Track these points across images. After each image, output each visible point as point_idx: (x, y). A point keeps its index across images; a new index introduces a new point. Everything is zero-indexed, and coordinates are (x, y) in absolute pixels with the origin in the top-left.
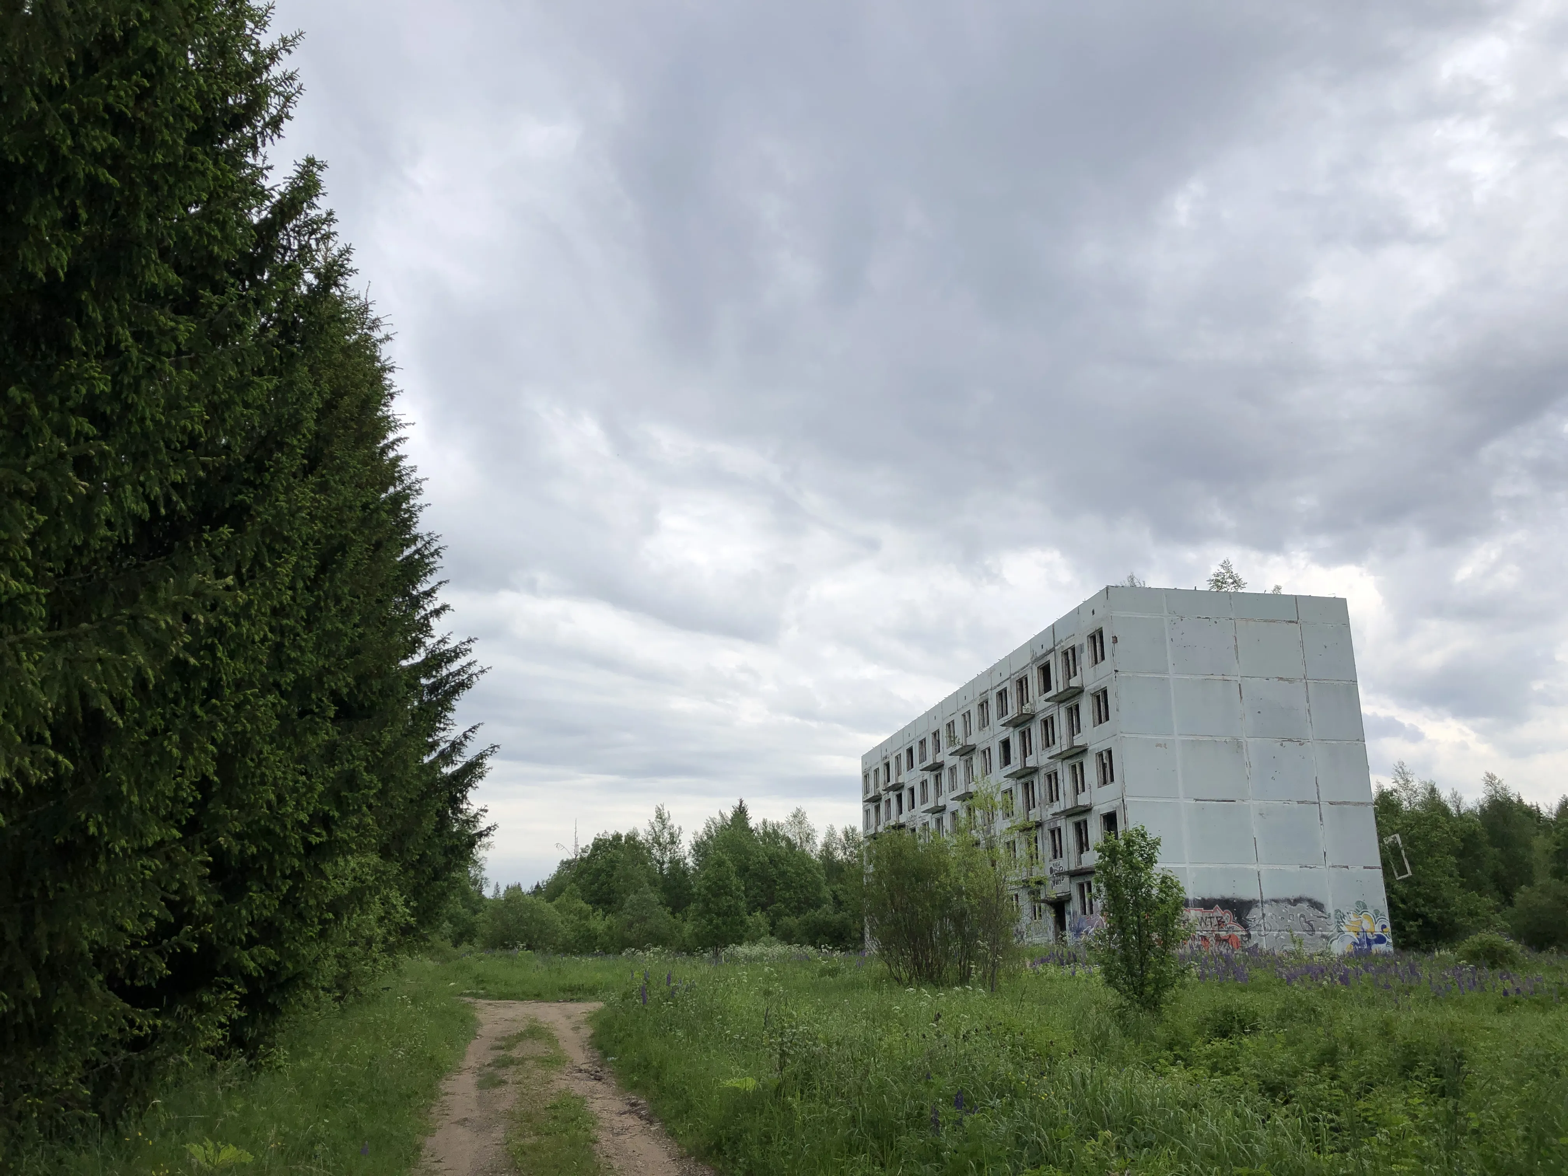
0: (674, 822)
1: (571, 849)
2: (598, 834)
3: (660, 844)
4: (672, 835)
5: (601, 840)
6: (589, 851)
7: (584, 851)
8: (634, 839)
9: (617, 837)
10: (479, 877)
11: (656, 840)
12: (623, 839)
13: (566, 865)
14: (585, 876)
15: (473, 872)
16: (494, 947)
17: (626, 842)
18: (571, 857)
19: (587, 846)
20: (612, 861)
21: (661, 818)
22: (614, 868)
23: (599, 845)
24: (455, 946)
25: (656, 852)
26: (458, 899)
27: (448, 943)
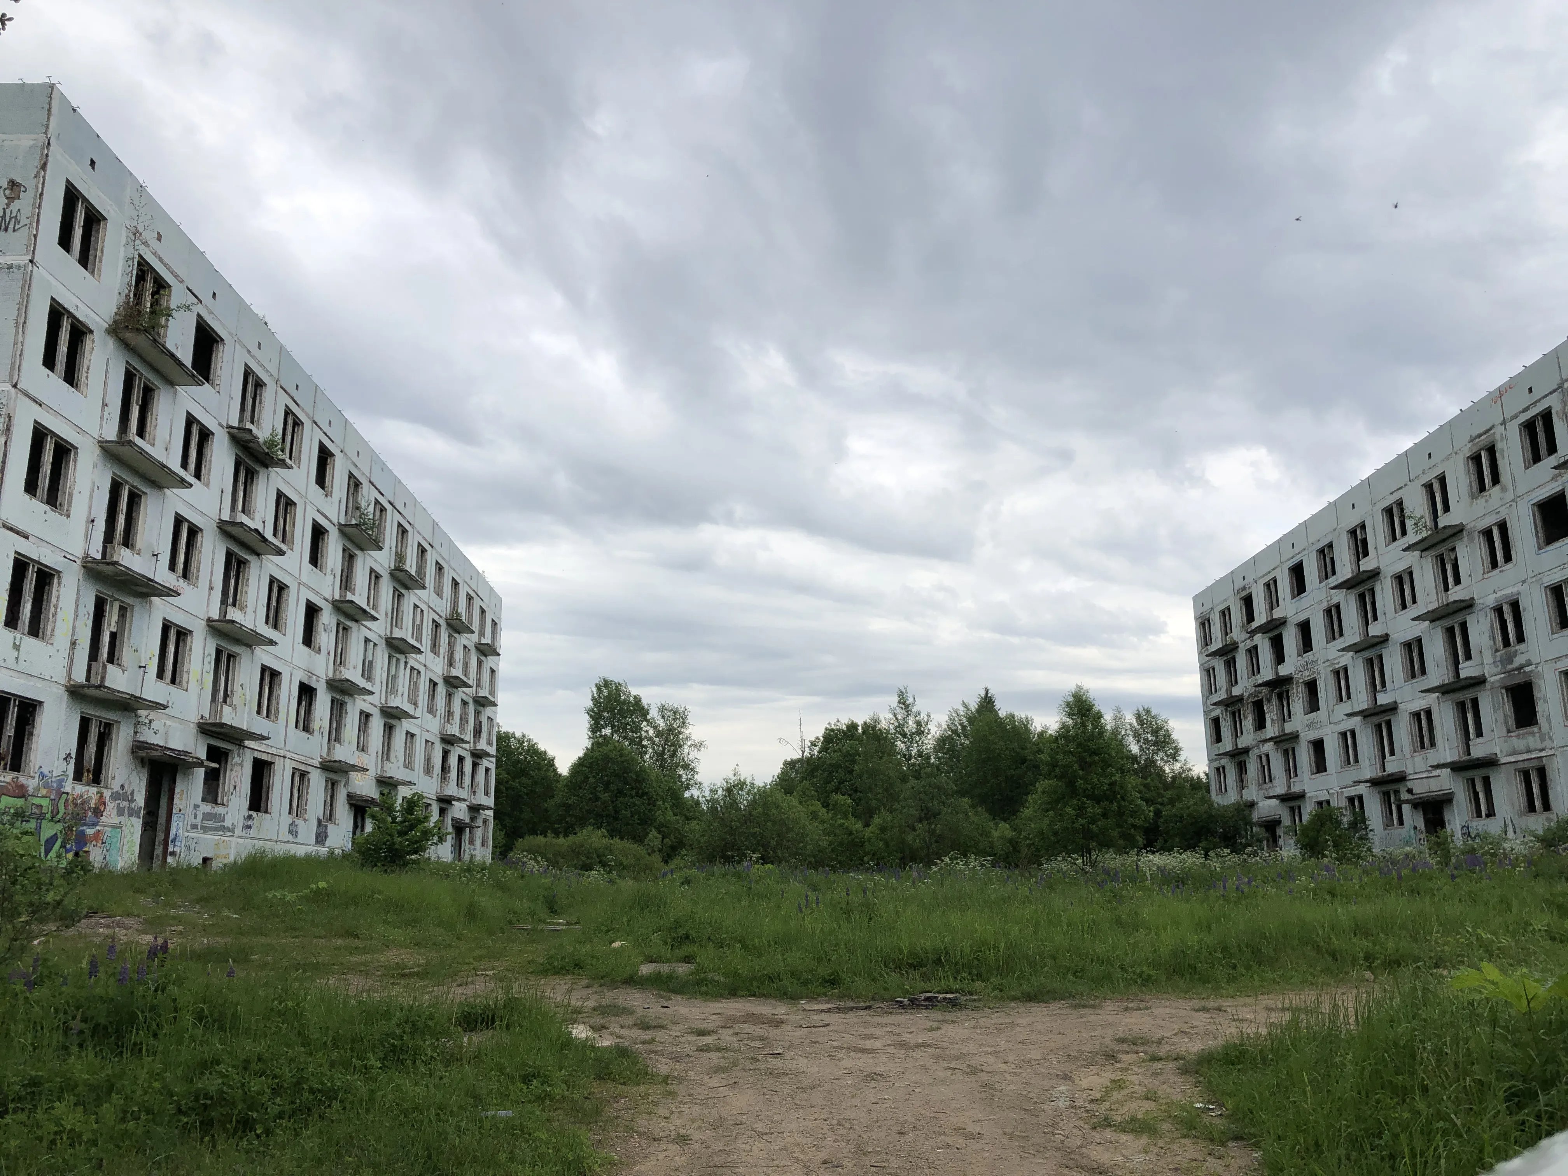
0: (921, 706)
1: (797, 744)
2: (829, 724)
3: (904, 735)
4: (919, 724)
5: (833, 730)
6: (820, 744)
7: (813, 744)
8: (874, 728)
9: (853, 726)
10: (692, 782)
11: (900, 728)
12: (860, 728)
13: (790, 765)
14: (818, 774)
15: (684, 776)
16: (711, 859)
17: (864, 732)
18: (796, 755)
19: (817, 738)
20: (848, 754)
21: (904, 704)
22: (854, 762)
23: (831, 737)
24: (666, 862)
25: (900, 745)
26: (667, 805)
27: (657, 858)
